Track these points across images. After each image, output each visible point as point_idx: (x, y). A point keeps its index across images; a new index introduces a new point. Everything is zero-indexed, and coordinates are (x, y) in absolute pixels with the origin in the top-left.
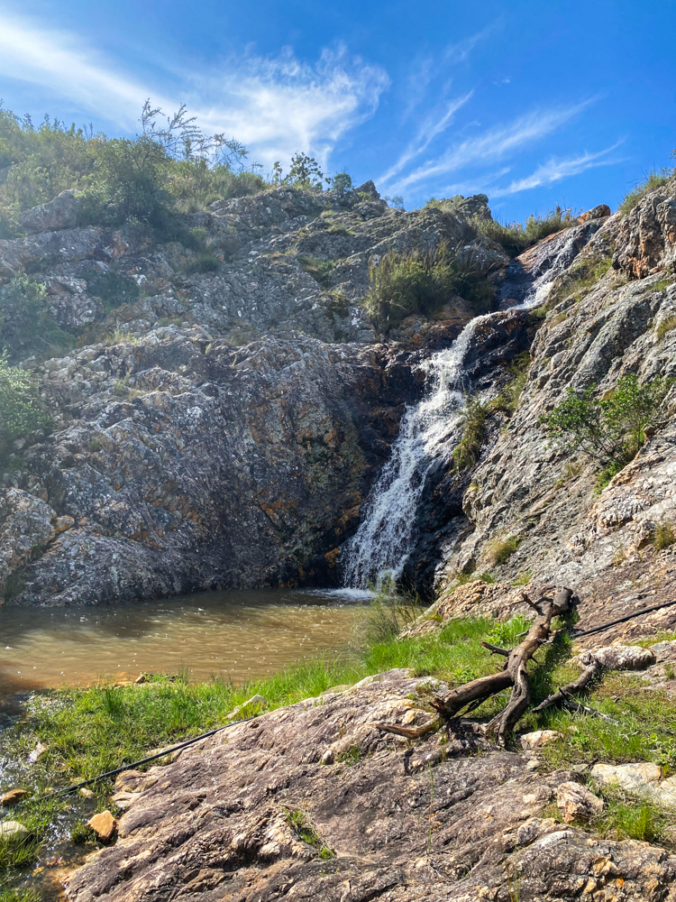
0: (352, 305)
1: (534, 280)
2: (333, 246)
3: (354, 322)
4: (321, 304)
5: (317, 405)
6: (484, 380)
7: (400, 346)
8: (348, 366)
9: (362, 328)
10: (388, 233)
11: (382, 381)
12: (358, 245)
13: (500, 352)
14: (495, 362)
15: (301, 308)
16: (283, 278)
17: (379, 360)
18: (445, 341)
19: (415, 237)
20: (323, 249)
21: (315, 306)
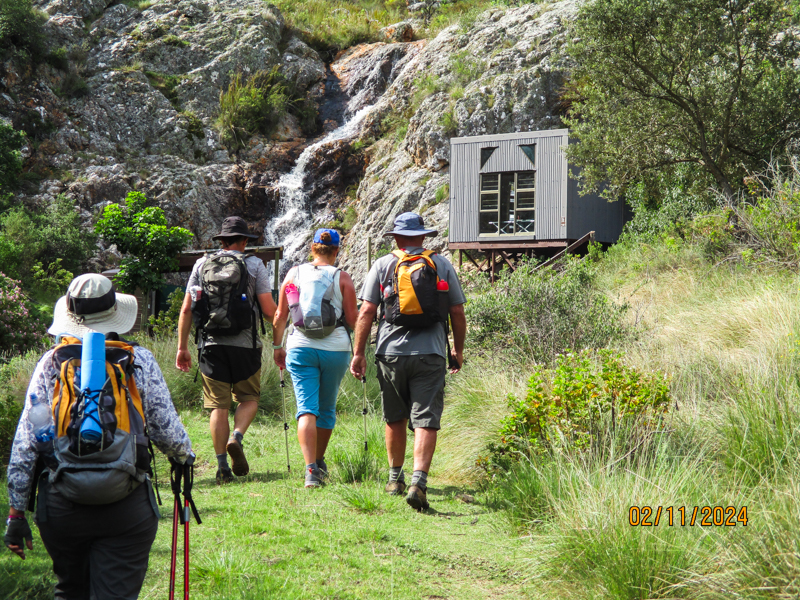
0: (205, 126)
1: (348, 99)
2: (172, 57)
3: (210, 143)
4: (181, 126)
5: (211, 224)
6: (320, 201)
7: (252, 167)
8: (220, 188)
9: (218, 149)
10: (221, 46)
11: (244, 200)
12: (195, 59)
13: (330, 177)
14: (327, 186)
15: (165, 131)
16: (142, 98)
17: (238, 180)
18: (286, 165)
19: (247, 54)
20: (162, 60)
21: (177, 129)
